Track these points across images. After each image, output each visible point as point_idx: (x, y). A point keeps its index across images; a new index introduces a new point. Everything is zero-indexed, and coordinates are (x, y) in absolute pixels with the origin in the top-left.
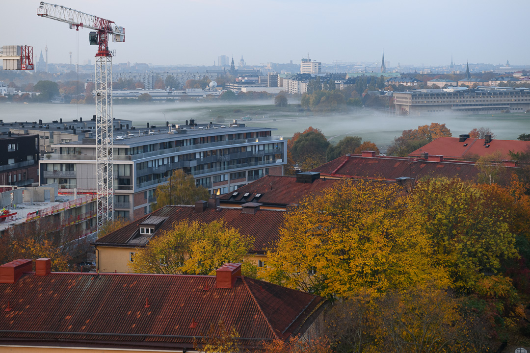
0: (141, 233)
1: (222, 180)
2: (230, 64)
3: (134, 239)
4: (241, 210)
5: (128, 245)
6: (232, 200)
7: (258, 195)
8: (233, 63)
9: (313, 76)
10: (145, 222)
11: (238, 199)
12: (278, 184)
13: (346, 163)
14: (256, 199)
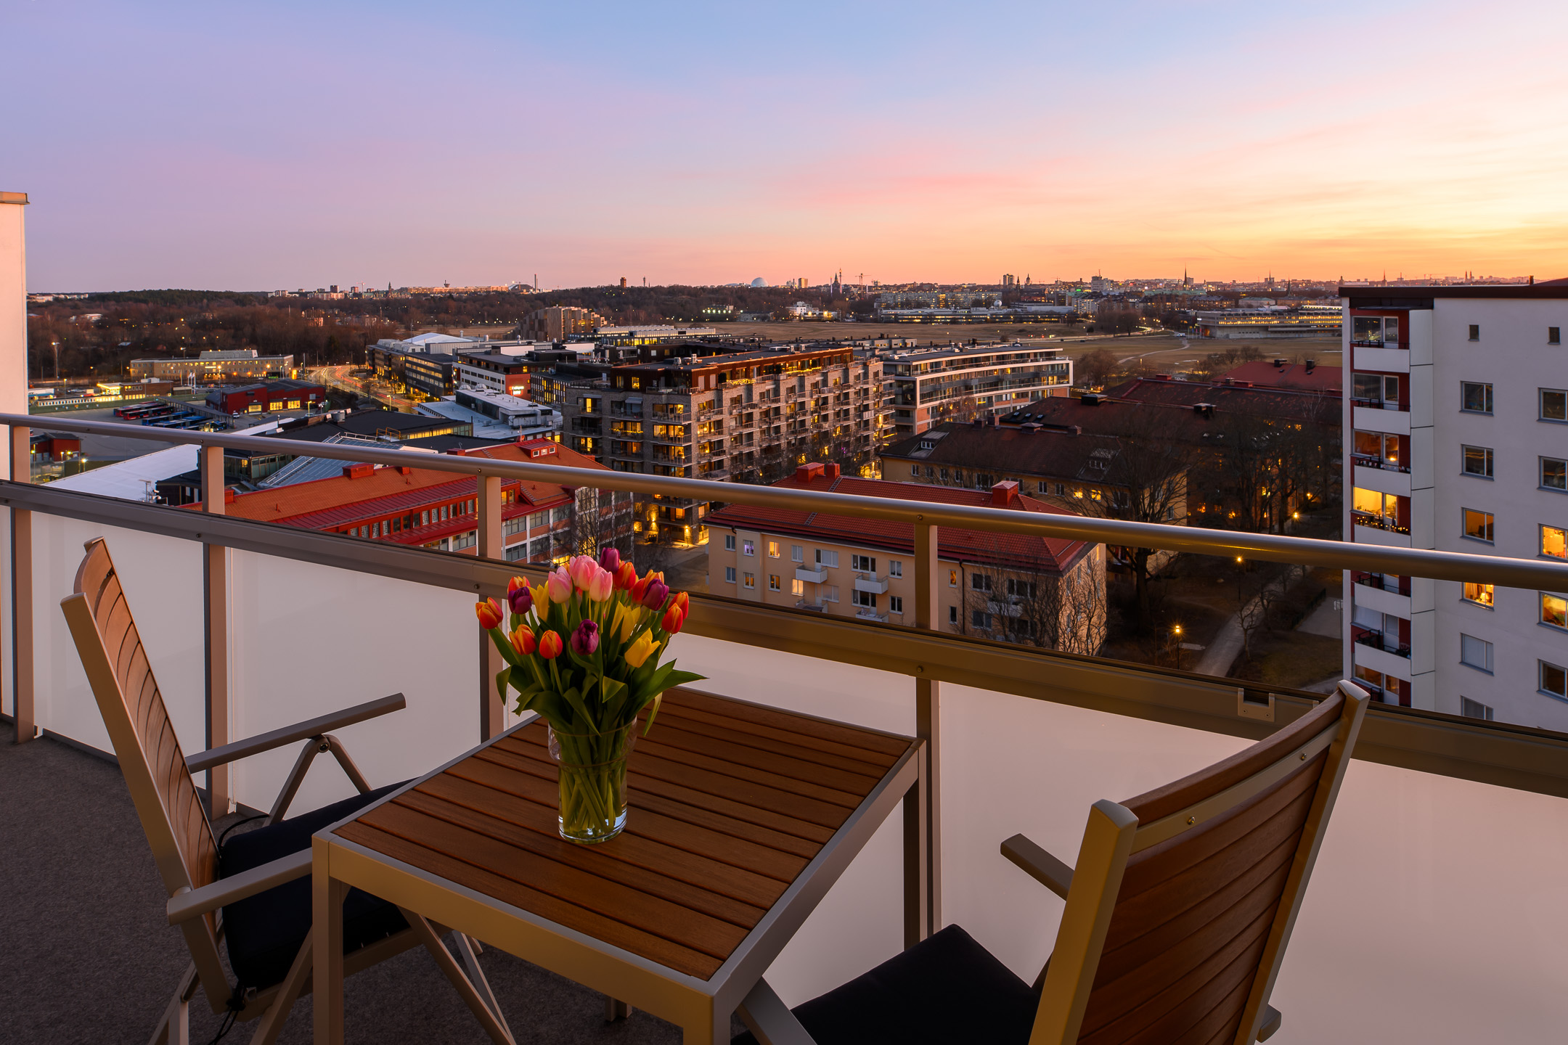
0: (921, 447)
1: (1004, 399)
2: (1016, 283)
3: (916, 451)
4: (1021, 430)
5: (910, 457)
6: (1013, 420)
7: (1039, 416)
8: (1018, 281)
9: (1104, 294)
10: (925, 437)
11: (1019, 419)
12: (1061, 406)
13: (1138, 387)
14: (1038, 420)
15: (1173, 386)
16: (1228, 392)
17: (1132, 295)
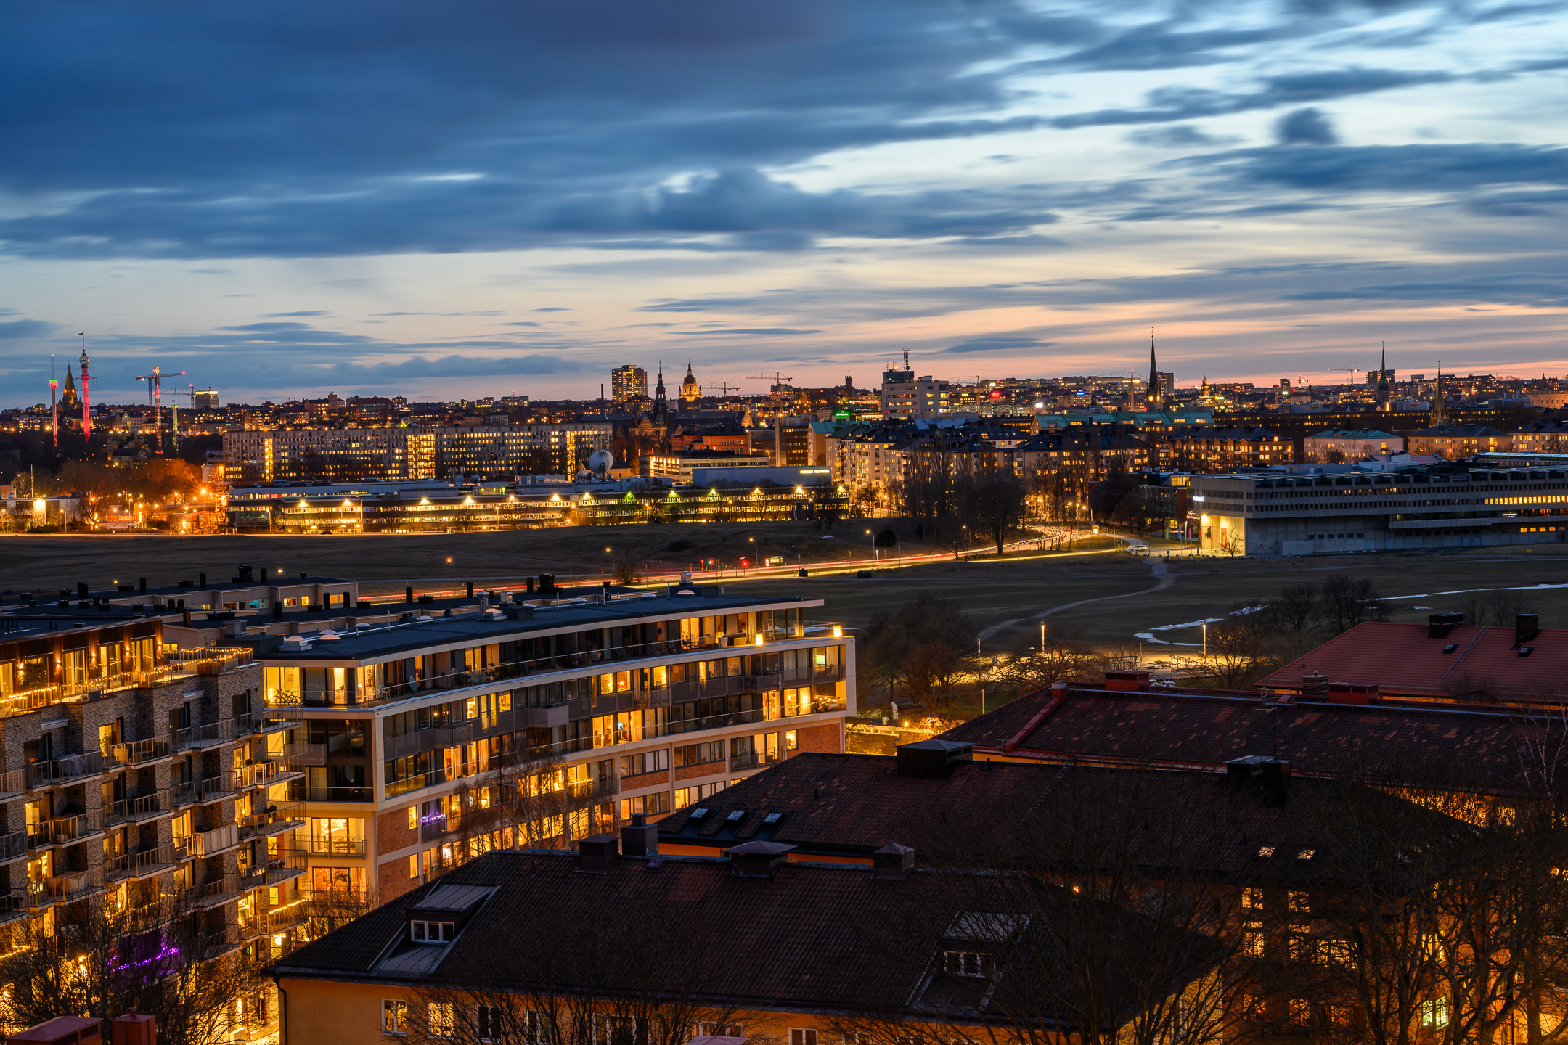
0: (413, 938)
1: (649, 768)
2: (652, 393)
3: (393, 956)
4: (728, 866)
5: (374, 974)
6: (689, 833)
7: (772, 817)
8: (660, 389)
9: (921, 426)
10: (423, 904)
11: (709, 829)
12: (836, 782)
13: (1055, 711)
14: (769, 831)
15: (1156, 706)
16: (1313, 717)
17: (1000, 426)
